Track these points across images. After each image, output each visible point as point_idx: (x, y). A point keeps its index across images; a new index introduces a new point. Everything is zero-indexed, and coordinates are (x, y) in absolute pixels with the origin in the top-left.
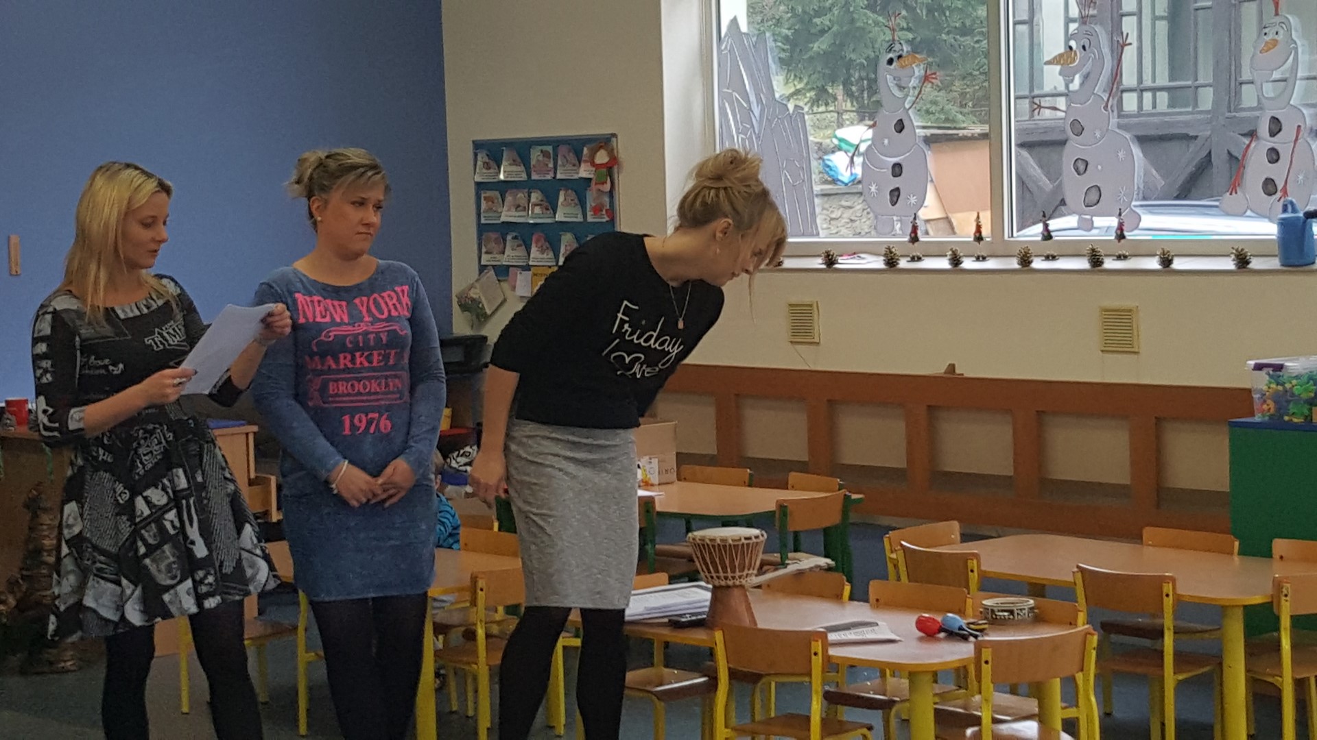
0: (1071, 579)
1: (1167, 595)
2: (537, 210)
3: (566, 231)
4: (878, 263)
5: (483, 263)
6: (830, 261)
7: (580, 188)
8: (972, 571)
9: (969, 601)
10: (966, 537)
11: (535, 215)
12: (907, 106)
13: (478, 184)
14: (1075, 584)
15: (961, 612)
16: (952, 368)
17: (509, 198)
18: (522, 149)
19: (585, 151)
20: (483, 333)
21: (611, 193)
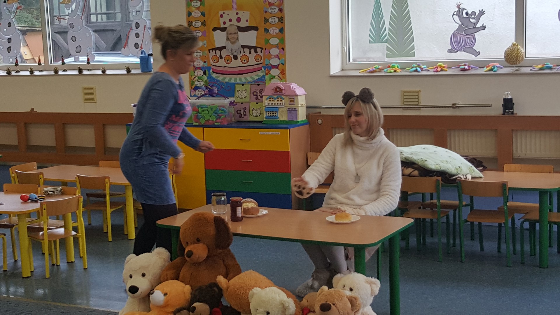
0: (75, 179)
1: (107, 183)
4: (4, 73)
8: (41, 179)
9: (39, 189)
10: (39, 168)
12: (12, 18)
14: (76, 181)
15: (36, 193)
16: (32, 109)
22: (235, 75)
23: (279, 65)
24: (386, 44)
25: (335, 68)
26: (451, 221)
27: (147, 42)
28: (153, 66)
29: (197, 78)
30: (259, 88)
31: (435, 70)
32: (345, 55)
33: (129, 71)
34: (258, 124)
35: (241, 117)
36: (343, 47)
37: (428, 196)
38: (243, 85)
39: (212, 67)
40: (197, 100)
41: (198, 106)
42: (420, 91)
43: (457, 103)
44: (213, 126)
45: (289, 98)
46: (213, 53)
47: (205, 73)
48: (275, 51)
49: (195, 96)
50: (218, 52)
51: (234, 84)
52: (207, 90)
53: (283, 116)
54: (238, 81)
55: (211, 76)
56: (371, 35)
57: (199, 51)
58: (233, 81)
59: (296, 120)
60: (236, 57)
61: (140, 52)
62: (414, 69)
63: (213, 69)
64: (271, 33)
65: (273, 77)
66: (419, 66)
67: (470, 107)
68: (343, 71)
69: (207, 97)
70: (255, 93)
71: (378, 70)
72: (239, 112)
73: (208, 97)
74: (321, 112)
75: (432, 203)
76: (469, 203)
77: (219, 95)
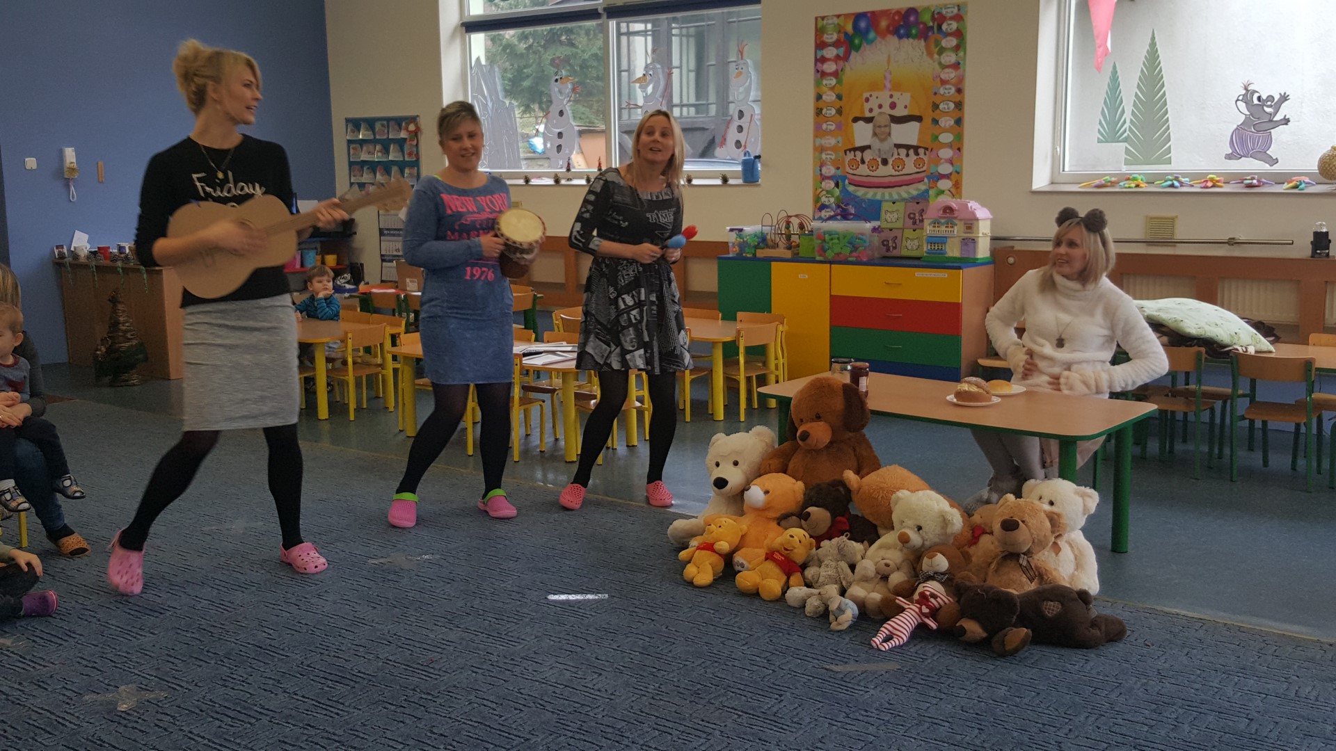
2: (380, 154)
3: (394, 165)
4: (551, 182)
5: (352, 181)
6: (527, 181)
7: (401, 143)
11: (377, 157)
12: (565, 102)
13: (349, 142)
17: (365, 148)
18: (370, 123)
19: (404, 124)
20: (353, 217)
21: (417, 145)
22: (881, 189)
23: (951, 174)
24: (1126, 144)
25: (1041, 179)
26: (1218, 420)
27: (753, 140)
28: (761, 175)
29: (824, 192)
30: (919, 207)
31: (1203, 185)
32: (1057, 161)
33: (725, 180)
34: (915, 262)
35: (888, 250)
36: (1054, 149)
37: (1181, 379)
38: (894, 203)
39: (848, 176)
40: (824, 224)
41: (825, 233)
42: (1177, 217)
43: (1237, 237)
44: (846, 262)
45: (965, 224)
46: (851, 155)
47: (837, 185)
48: (946, 153)
49: (820, 218)
50: (859, 154)
51: (880, 202)
52: (839, 211)
53: (953, 250)
54: (887, 197)
55: (848, 191)
56: (1102, 130)
57: (830, 152)
58: (878, 197)
59: (972, 257)
60: (885, 162)
61: (742, 154)
62: (1169, 183)
63: (849, 179)
64: (942, 125)
65: (942, 192)
66: (1176, 179)
67: (1258, 243)
68: (1053, 185)
69: (837, 220)
70: (912, 216)
71: (1109, 184)
72: (885, 243)
73: (841, 220)
74: (1013, 247)
75: (1187, 389)
76: (1248, 392)
77: (858, 217)
